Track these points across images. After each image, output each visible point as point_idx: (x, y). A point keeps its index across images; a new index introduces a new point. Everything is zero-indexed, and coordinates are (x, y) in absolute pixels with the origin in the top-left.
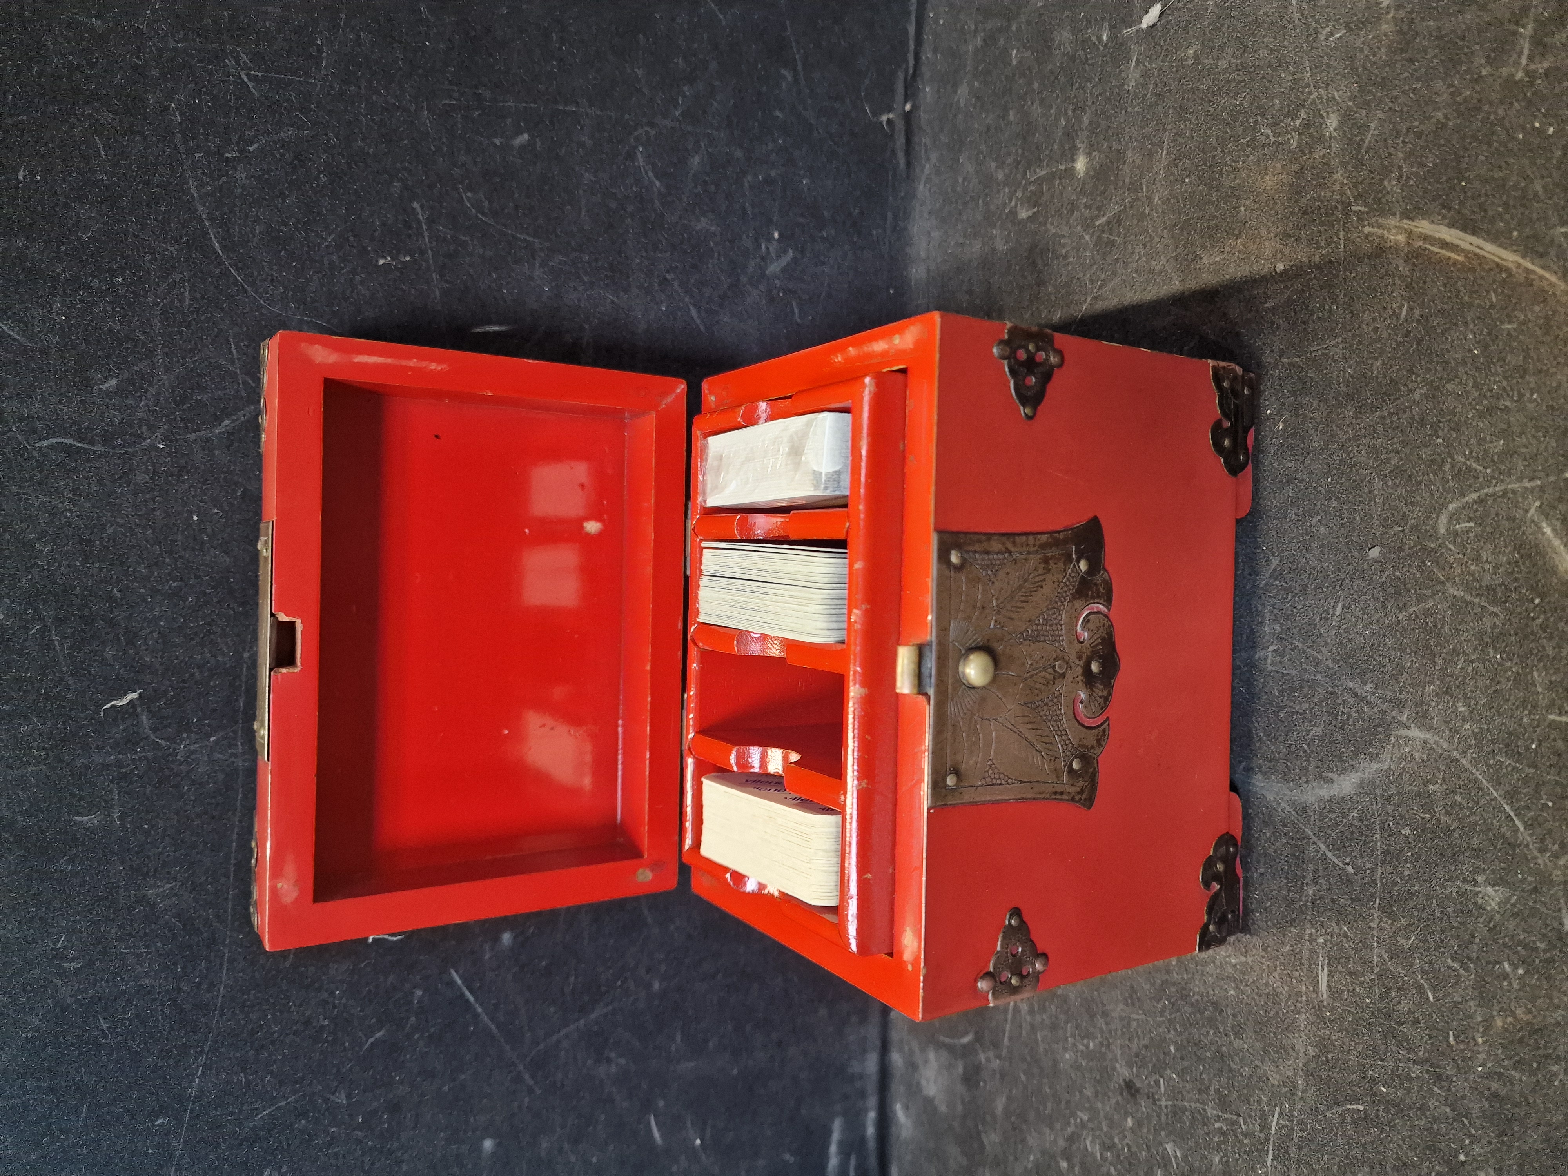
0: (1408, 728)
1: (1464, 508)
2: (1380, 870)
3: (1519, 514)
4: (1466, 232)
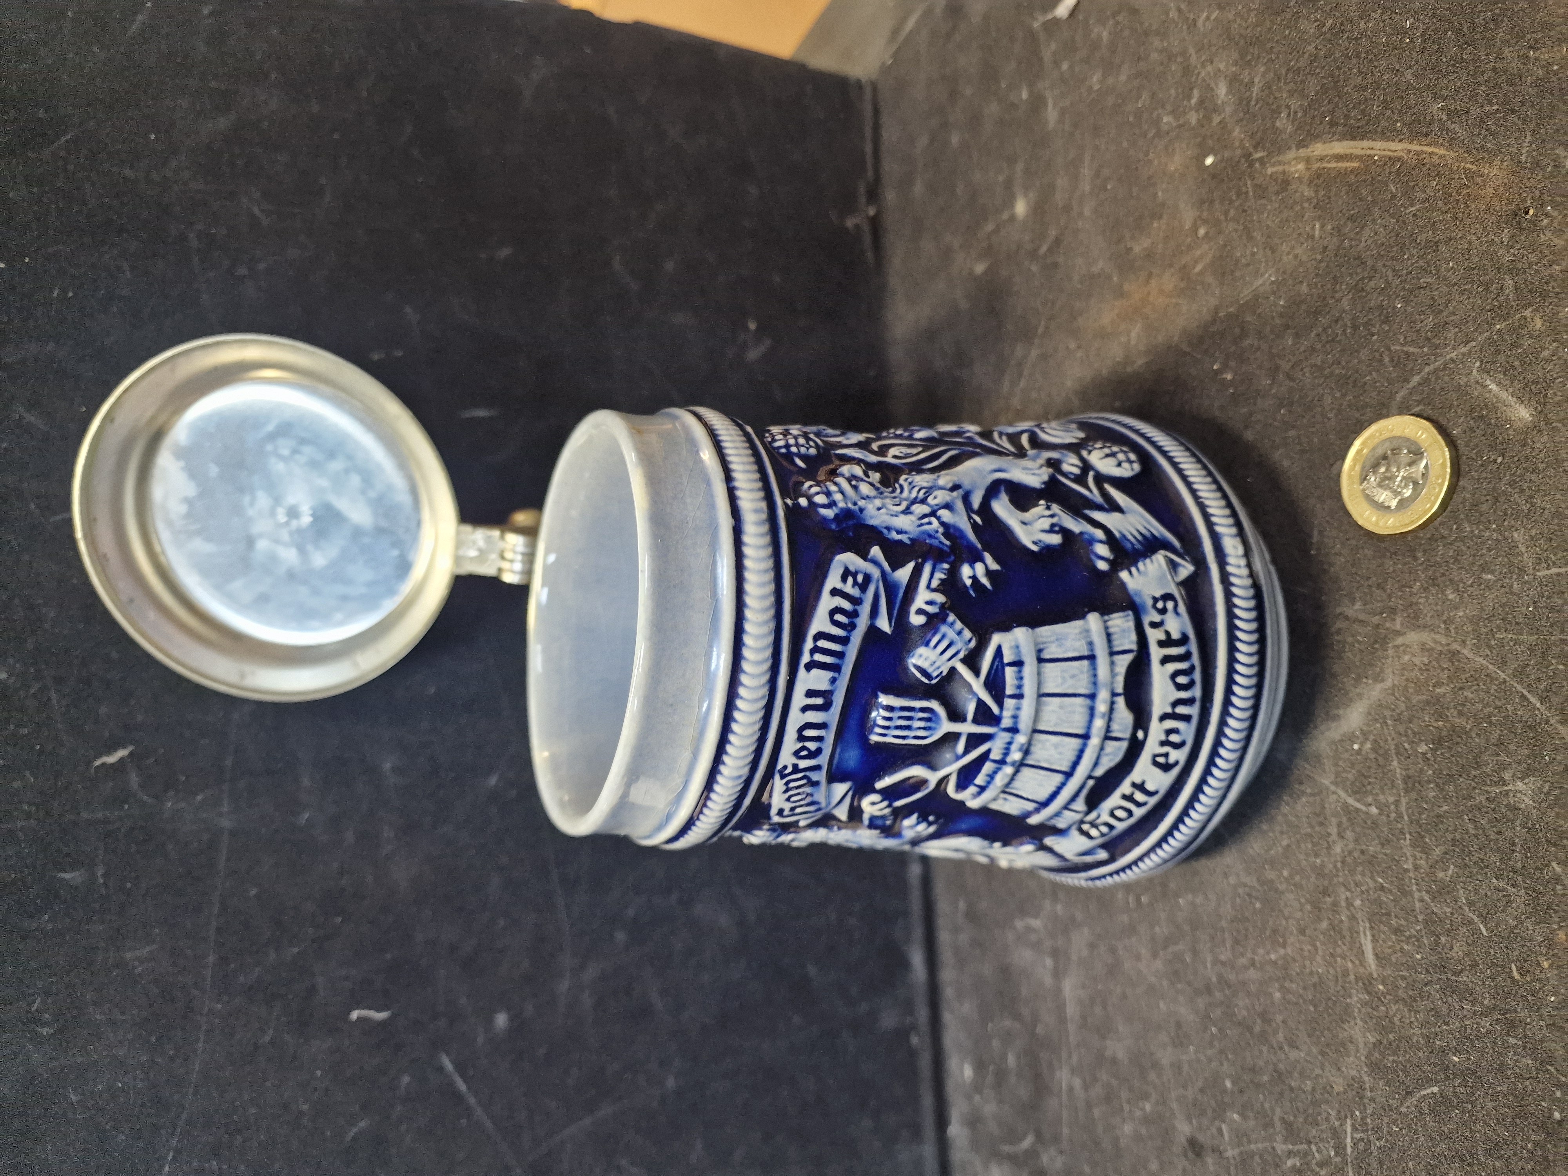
0: (1404, 634)
1: (1411, 393)
2: (1404, 801)
3: (1463, 381)
4: (1355, 140)
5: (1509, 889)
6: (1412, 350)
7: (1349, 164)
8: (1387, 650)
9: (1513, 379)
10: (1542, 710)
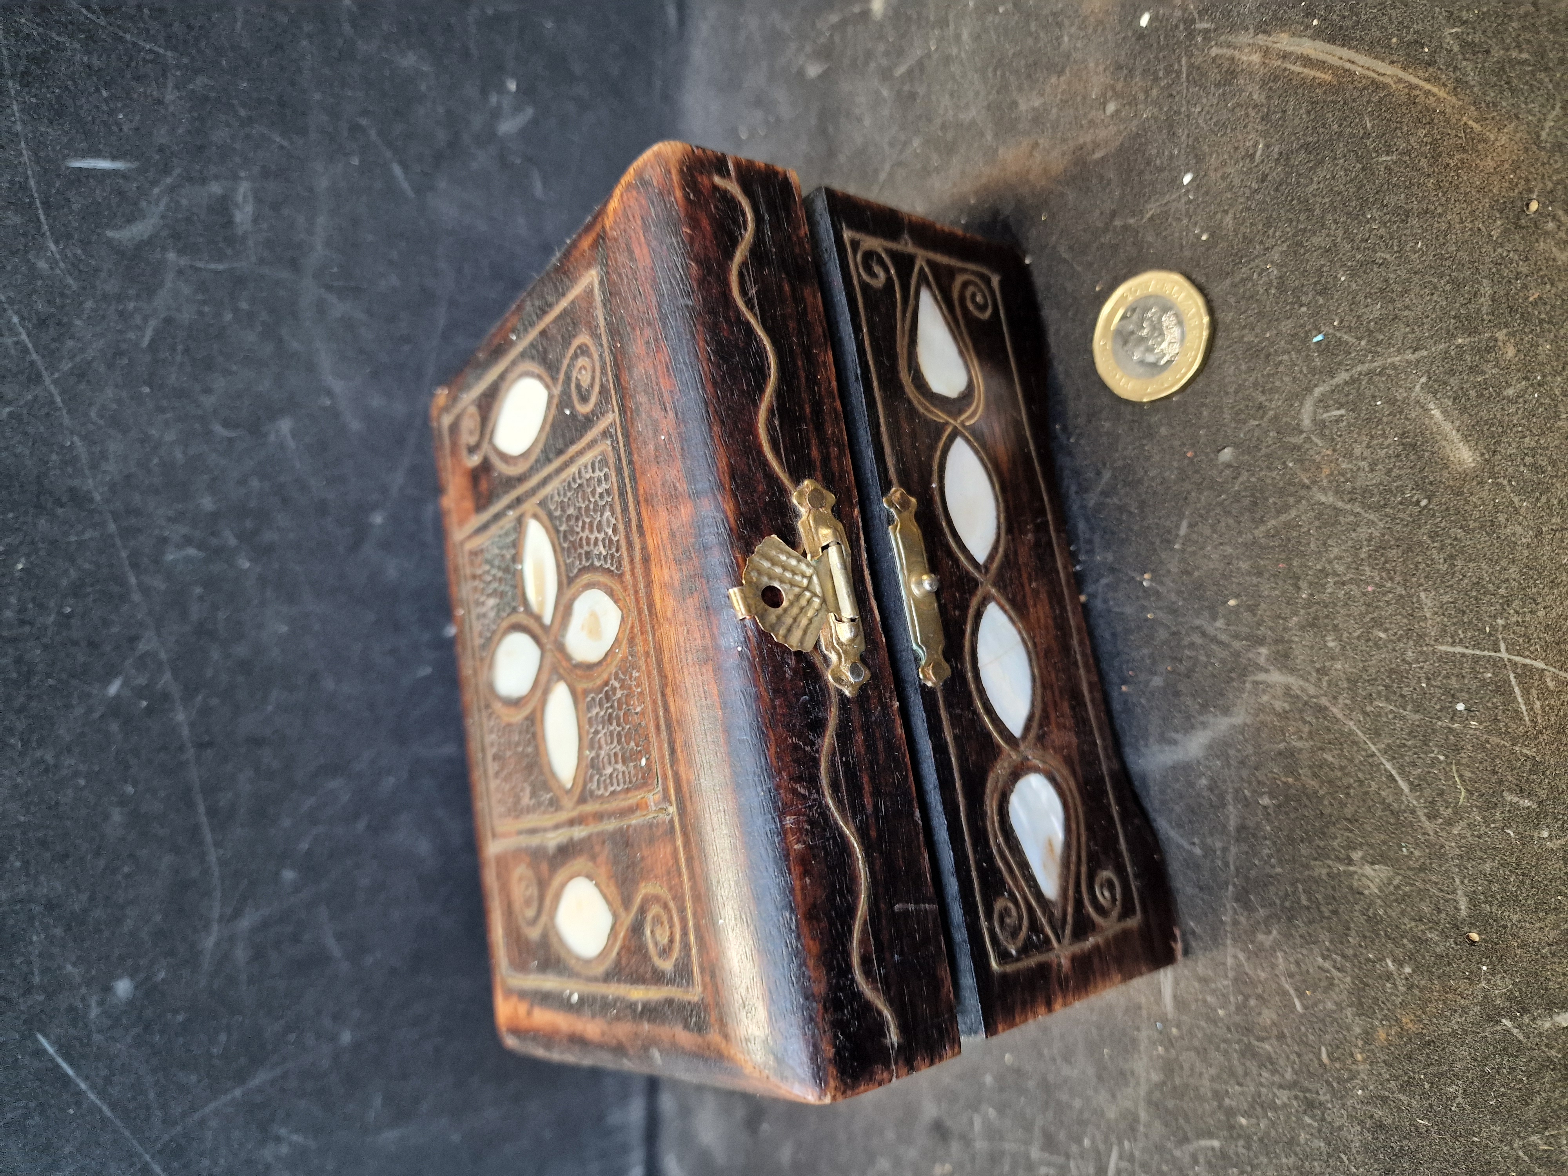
0: (1267, 671)
1: (1333, 391)
2: (1233, 850)
3: (1401, 394)
4: (1334, 43)
5: (1334, 972)
6: (1346, 337)
7: (1318, 74)
8: (1244, 682)
9: (1463, 410)
10: (1410, 797)
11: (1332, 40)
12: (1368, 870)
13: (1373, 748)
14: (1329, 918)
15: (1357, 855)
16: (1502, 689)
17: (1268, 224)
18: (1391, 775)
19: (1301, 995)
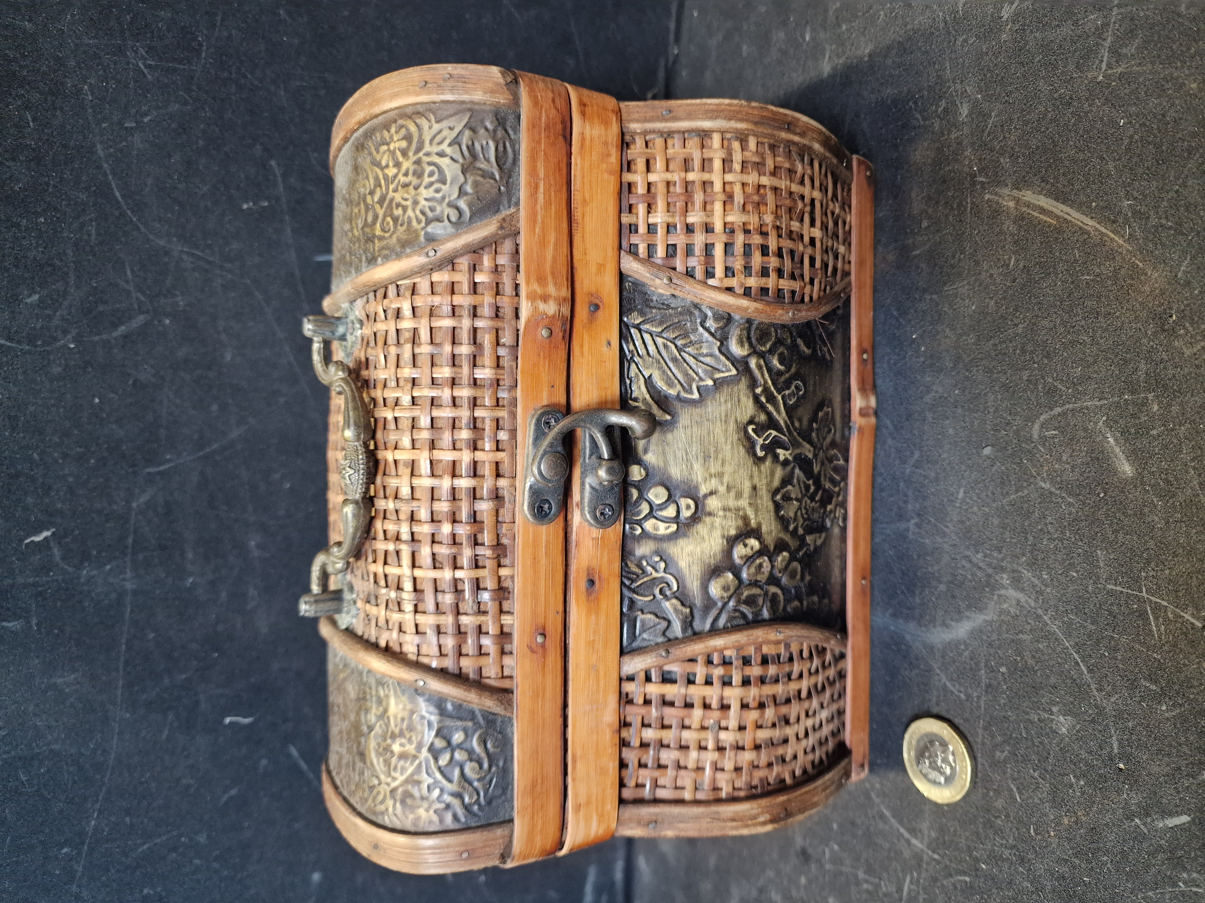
0: (1007, 589)
1: (1051, 419)
2: (983, 698)
3: (1091, 426)
4: (1058, 201)
5: (1040, 780)
6: (1060, 386)
7: (1048, 220)
8: (993, 595)
9: (1127, 440)
10: (1087, 676)
11: (1057, 199)
12: (1061, 718)
13: (1067, 644)
14: (1038, 746)
15: (1055, 709)
16: (1142, 615)
17: (1016, 309)
18: (1077, 662)
19: (1020, 793)
